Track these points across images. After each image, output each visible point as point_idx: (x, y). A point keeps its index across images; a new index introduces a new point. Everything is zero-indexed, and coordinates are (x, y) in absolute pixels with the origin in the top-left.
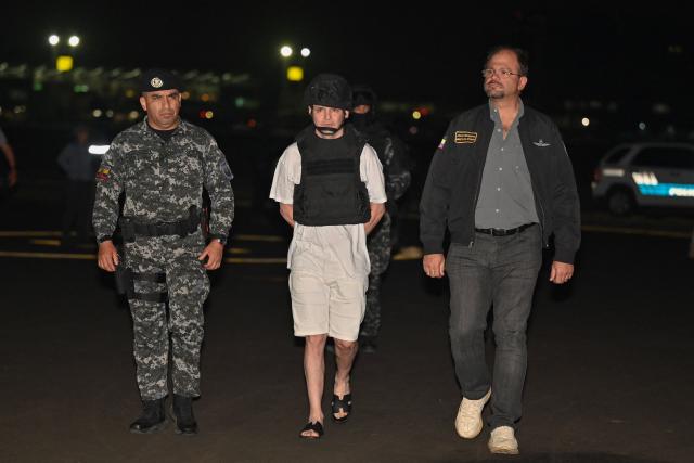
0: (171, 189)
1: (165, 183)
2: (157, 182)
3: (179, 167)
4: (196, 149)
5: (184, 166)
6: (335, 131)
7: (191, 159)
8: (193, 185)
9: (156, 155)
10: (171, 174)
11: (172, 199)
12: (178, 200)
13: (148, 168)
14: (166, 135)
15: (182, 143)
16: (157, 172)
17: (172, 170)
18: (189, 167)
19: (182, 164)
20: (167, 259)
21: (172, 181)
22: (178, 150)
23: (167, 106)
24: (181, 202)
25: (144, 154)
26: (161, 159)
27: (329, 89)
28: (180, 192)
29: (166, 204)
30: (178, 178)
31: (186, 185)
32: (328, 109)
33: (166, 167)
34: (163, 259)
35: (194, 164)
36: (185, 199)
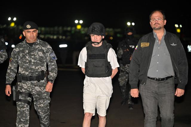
0: (32, 63)
1: (30, 62)
2: (27, 61)
3: (35, 55)
4: (42, 49)
5: (37, 55)
6: (99, 43)
7: (39, 53)
8: (41, 62)
9: (27, 51)
10: (32, 58)
11: (33, 67)
12: (35, 67)
13: (24, 56)
14: (31, 45)
15: (37, 47)
16: (27, 57)
17: (33, 57)
18: (39, 55)
19: (36, 54)
20: (32, 90)
21: (33, 61)
22: (35, 49)
23: (32, 35)
24: (37, 68)
25: (23, 51)
26: (29, 53)
27: (95, 28)
28: (36, 64)
29: (31, 69)
30: (35, 59)
31: (38, 62)
32: (95, 35)
33: (30, 56)
34: (31, 89)
35: (41, 54)
36: (38, 67)
